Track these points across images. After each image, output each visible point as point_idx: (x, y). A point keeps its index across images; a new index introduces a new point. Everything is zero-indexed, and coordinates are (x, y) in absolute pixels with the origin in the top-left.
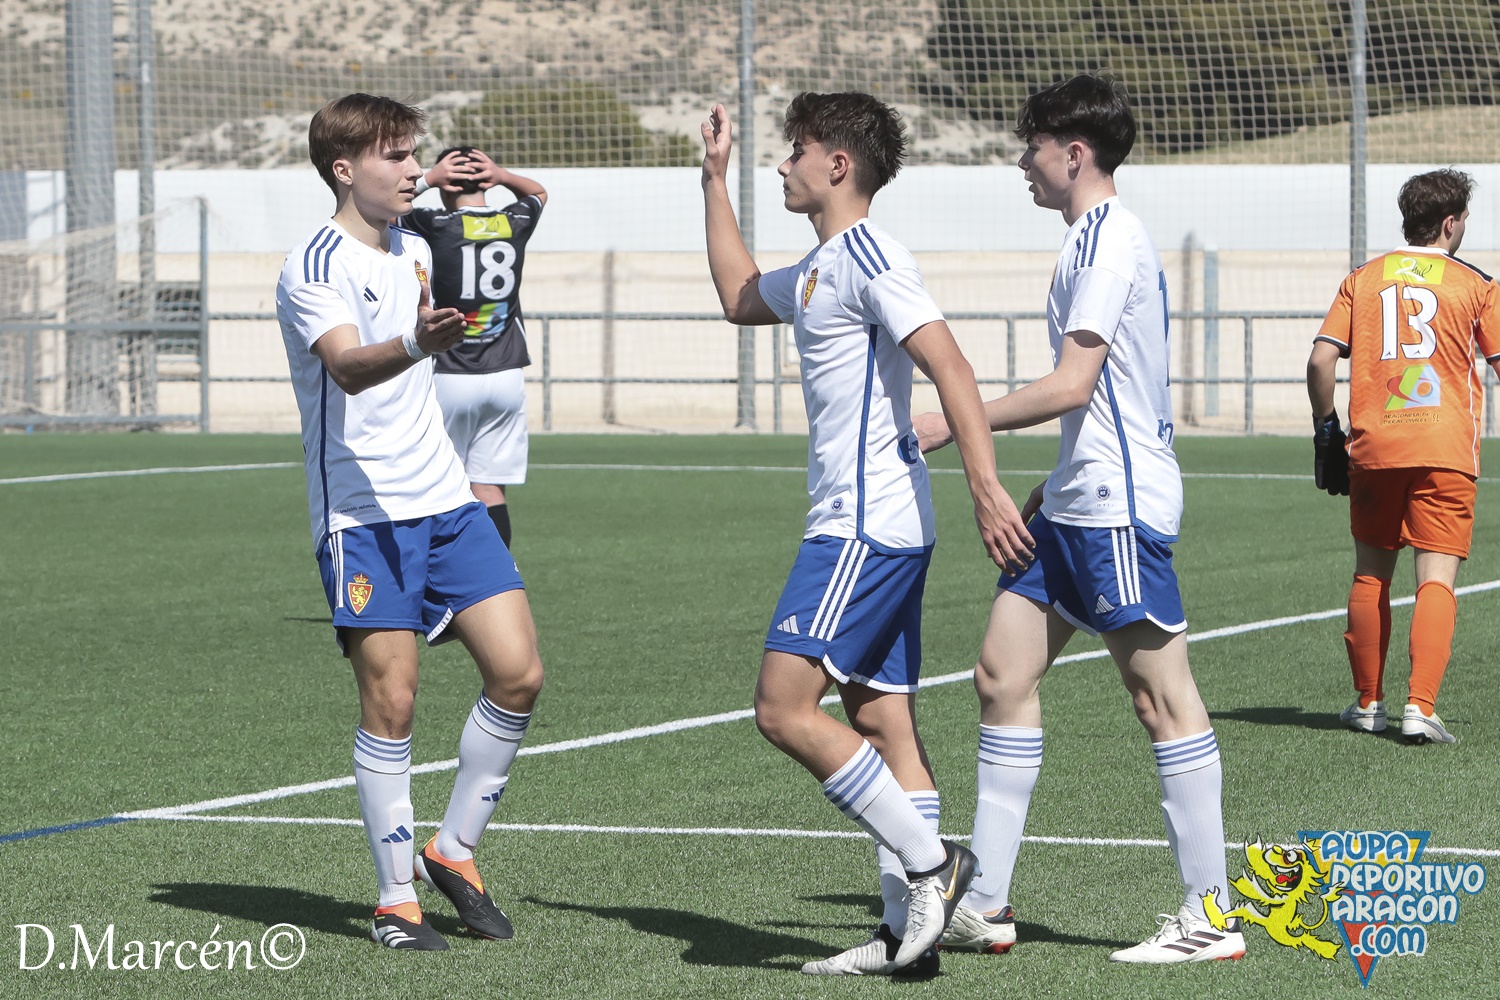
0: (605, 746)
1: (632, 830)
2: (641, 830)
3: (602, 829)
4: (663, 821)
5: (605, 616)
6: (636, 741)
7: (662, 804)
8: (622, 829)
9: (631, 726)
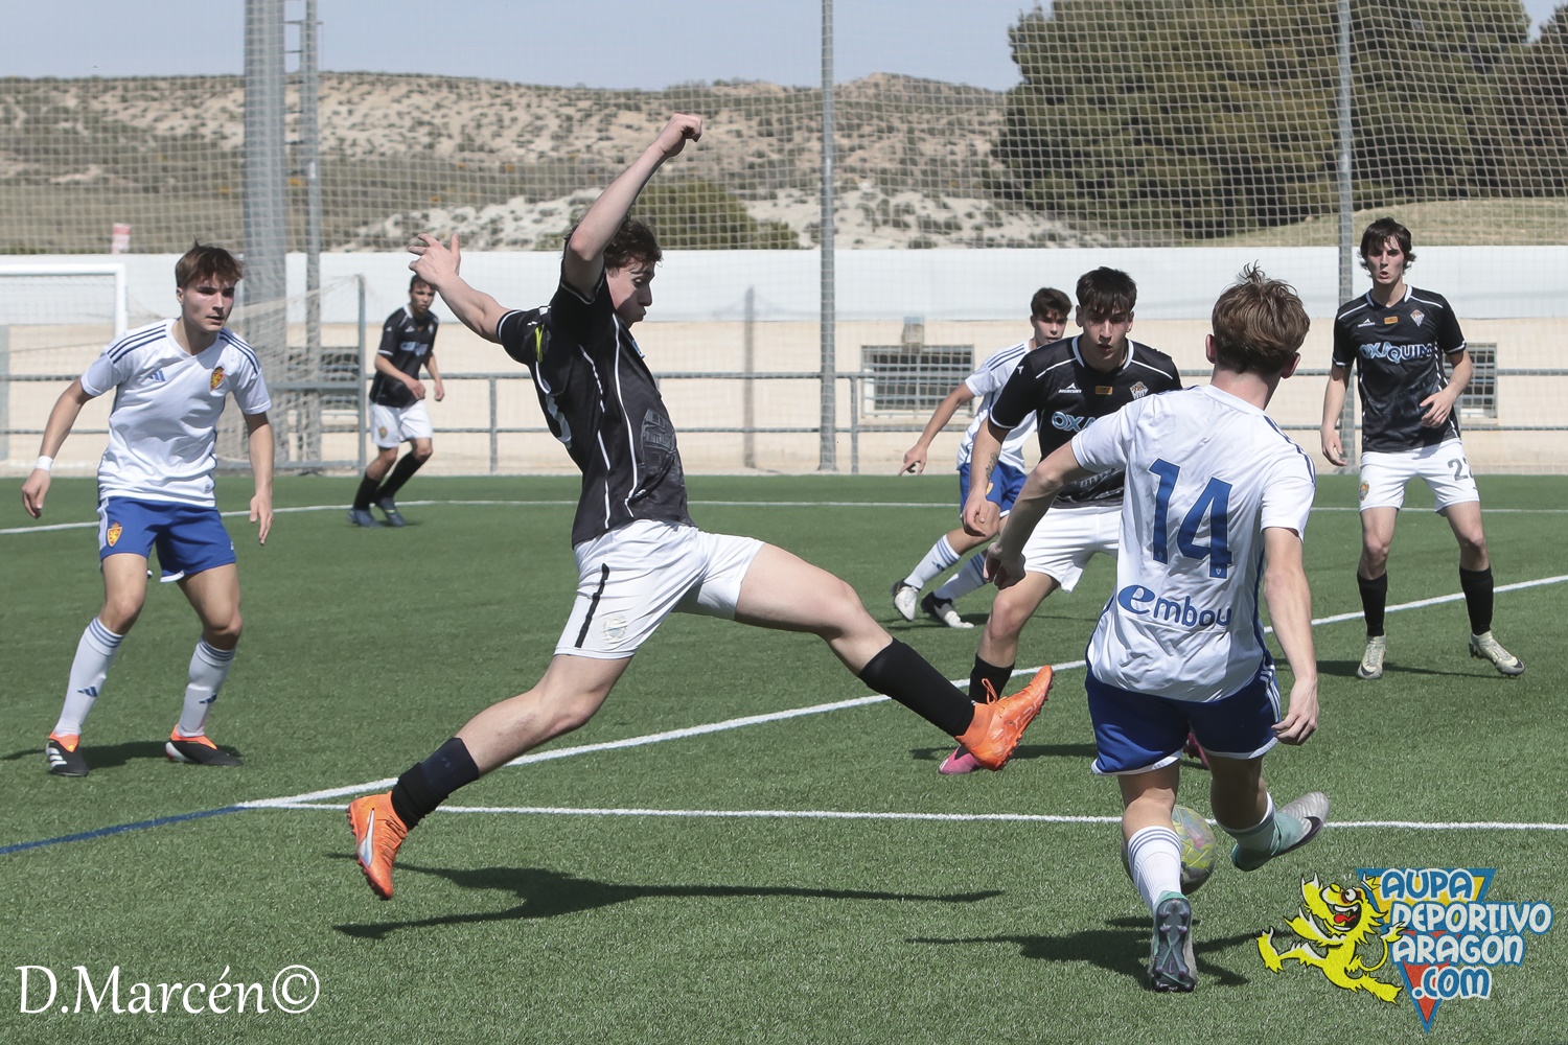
0: (674, 741)
1: (689, 813)
2: (697, 812)
3: (663, 813)
4: (716, 805)
5: (687, 629)
6: (701, 736)
7: (719, 791)
8: (680, 813)
9: (698, 723)
